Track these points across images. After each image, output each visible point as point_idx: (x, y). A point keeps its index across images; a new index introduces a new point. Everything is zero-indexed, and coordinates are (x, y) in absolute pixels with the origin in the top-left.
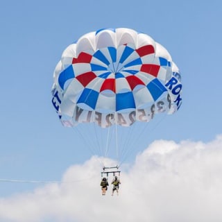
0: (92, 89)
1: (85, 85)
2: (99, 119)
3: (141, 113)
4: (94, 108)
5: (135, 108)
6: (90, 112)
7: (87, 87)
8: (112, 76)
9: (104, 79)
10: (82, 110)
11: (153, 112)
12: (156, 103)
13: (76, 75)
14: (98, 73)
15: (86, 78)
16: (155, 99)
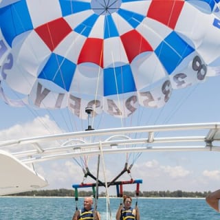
2: (76, 107)
3: (146, 98)
4: (68, 89)
7: (57, 51)
9: (85, 38)
11: (166, 93)
13: (36, 25)
16: (170, 71)
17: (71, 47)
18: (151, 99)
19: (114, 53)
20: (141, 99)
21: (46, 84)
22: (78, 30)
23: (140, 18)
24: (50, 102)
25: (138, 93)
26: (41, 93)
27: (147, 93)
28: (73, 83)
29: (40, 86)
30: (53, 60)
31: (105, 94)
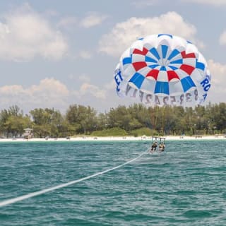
1: (137, 70)
2: (141, 96)
3: (172, 99)
4: (139, 88)
5: (168, 94)
6: (136, 90)
7: (138, 72)
8: (158, 68)
9: (152, 69)
10: (130, 87)
11: (182, 100)
12: (185, 94)
14: (148, 63)
15: (139, 66)
16: (185, 91)
17: (144, 71)
18: (175, 100)
19: (163, 77)
20: (170, 99)
21: (131, 84)
22: (150, 66)
23: (176, 68)
24: (131, 92)
26: (129, 88)
30: (136, 74)
31: (155, 92)
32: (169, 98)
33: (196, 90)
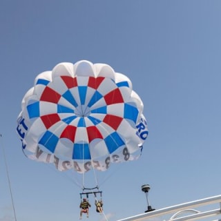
0: (54, 133)
1: (48, 127)
2: (57, 163)
3: (96, 164)
4: (53, 151)
6: (49, 155)
7: (50, 130)
8: (74, 123)
9: (67, 125)
10: (42, 152)
11: (107, 163)
12: (111, 156)
13: (41, 114)
14: (62, 116)
15: (50, 120)
16: (111, 152)
17: (58, 128)
18: (99, 165)
19: (81, 136)
21: (42, 147)
22: (64, 120)
23: (99, 121)
25: (92, 161)
26: (39, 153)
27: (96, 162)
28: (56, 149)
29: (38, 148)
30: (48, 134)
31: (73, 158)
32: (92, 163)
33: (126, 149)
